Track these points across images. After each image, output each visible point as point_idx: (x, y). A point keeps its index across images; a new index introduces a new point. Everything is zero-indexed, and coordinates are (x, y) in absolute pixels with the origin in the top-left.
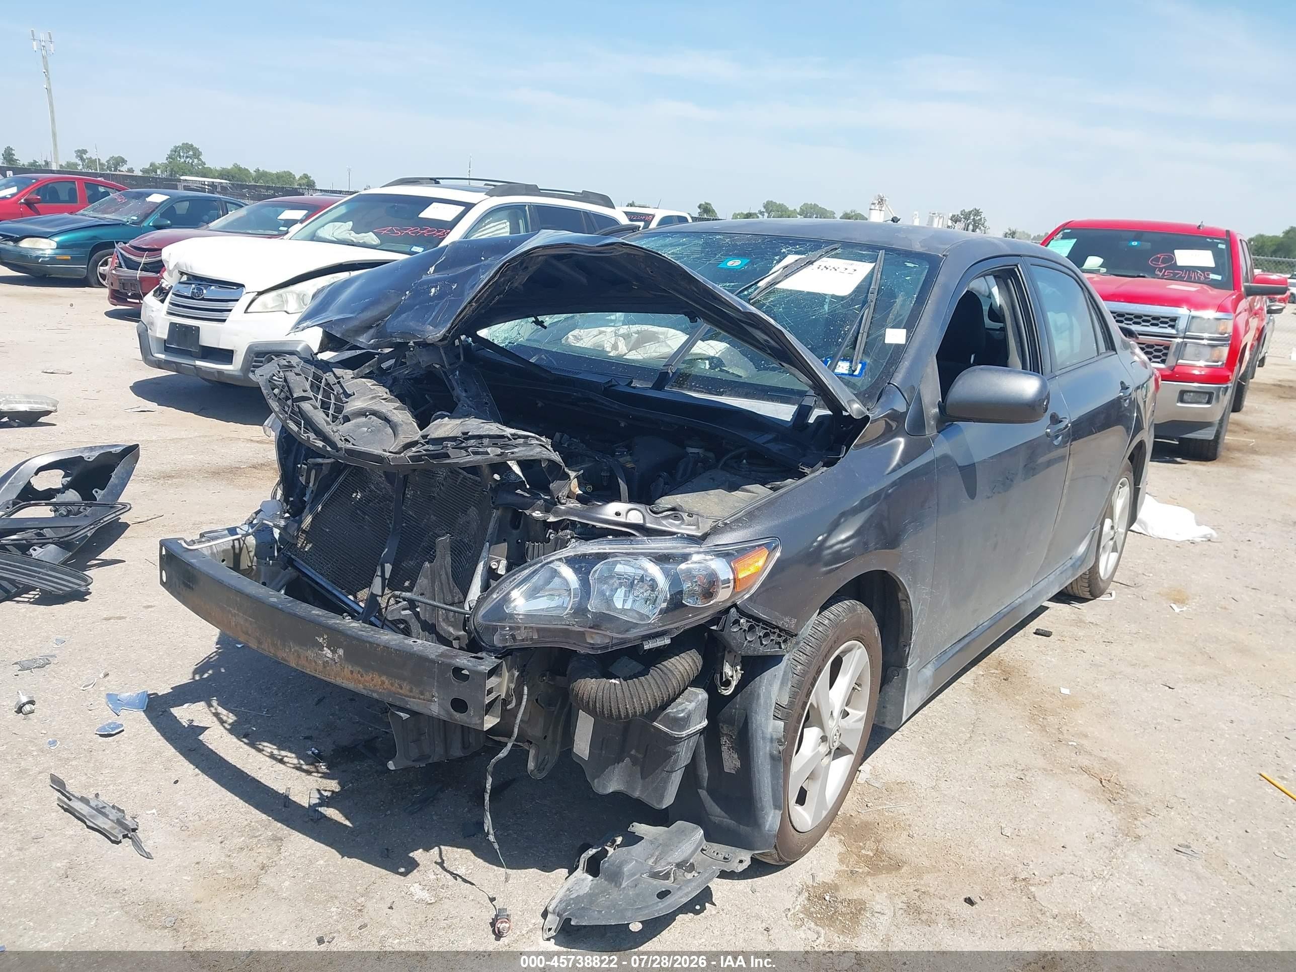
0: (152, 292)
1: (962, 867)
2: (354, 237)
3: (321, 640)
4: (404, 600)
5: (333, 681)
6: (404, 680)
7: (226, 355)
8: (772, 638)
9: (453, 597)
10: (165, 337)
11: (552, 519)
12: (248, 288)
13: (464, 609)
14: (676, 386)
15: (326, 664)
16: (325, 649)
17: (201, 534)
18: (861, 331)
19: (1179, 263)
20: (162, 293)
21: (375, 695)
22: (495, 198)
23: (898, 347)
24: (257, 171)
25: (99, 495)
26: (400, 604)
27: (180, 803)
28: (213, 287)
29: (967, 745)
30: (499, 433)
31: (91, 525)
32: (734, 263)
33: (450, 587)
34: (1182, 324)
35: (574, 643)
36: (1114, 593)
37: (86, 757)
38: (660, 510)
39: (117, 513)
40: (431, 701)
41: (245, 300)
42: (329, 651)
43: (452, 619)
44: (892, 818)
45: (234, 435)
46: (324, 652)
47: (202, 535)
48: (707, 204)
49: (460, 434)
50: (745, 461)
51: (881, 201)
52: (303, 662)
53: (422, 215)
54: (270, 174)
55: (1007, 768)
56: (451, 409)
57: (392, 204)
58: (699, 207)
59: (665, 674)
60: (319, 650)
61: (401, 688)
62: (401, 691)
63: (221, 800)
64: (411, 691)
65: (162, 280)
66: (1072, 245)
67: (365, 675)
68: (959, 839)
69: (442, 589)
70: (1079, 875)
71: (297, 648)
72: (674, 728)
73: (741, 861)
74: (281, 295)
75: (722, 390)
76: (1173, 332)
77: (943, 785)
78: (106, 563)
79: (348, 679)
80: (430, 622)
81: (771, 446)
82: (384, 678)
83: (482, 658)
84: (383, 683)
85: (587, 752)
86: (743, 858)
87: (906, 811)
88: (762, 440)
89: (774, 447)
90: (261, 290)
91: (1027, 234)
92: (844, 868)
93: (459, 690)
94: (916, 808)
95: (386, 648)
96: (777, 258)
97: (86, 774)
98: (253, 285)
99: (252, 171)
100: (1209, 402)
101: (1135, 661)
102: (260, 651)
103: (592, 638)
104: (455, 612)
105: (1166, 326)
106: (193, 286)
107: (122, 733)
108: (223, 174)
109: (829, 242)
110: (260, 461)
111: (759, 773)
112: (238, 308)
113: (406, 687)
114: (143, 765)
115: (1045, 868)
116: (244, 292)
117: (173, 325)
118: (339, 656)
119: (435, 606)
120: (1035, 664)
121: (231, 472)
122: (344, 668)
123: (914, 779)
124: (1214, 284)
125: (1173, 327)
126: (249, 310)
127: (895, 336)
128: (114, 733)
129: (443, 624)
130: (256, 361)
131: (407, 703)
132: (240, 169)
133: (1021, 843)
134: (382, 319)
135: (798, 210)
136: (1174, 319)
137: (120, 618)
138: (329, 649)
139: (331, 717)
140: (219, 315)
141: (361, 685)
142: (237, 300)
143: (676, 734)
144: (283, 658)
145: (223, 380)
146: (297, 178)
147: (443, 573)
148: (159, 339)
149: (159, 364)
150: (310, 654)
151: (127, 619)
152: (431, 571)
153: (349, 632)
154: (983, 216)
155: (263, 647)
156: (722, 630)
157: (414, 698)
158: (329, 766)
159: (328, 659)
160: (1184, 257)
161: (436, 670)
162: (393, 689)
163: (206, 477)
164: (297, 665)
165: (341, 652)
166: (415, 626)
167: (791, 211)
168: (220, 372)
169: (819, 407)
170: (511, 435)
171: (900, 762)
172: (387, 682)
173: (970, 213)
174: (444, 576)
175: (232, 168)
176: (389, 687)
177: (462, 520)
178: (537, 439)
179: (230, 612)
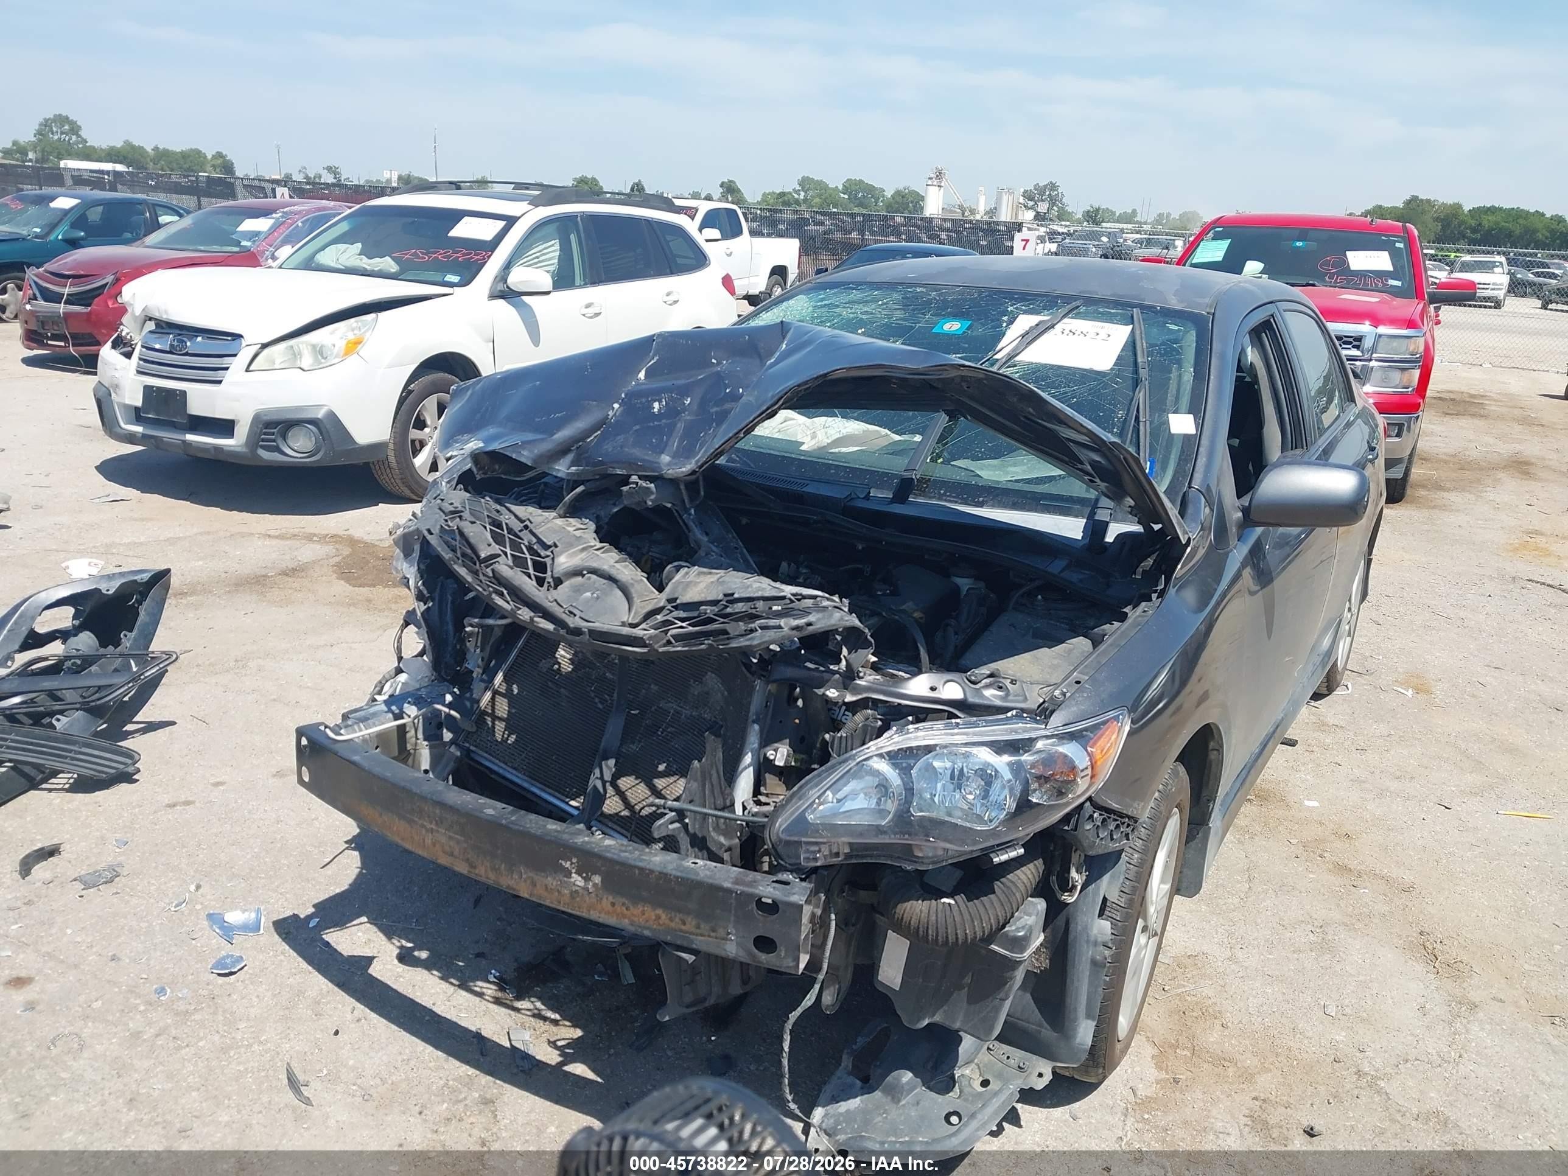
0: (109, 344)
1: (1295, 1063)
2: (365, 263)
3: (568, 865)
4: (671, 810)
5: (585, 915)
6: (688, 913)
7: (226, 427)
8: (1122, 829)
9: (724, 800)
10: (139, 403)
11: (849, 698)
12: (248, 339)
13: (734, 812)
14: (920, 495)
15: (574, 894)
16: (573, 875)
17: (343, 715)
18: (1142, 419)
19: (1352, 268)
20: (123, 346)
21: (647, 933)
22: (541, 208)
23: (1187, 437)
24: (156, 149)
25: (129, 640)
26: (667, 817)
27: (351, 1062)
28: (199, 339)
29: (1249, 899)
30: (775, 593)
31: (129, 683)
32: (953, 326)
33: (721, 788)
34: (1368, 343)
35: (899, 857)
36: (1350, 686)
37: (209, 1006)
38: (980, 679)
39: (161, 666)
40: (726, 939)
41: (245, 355)
42: (580, 879)
43: (723, 827)
44: (1197, 1003)
45: (244, 529)
46: (572, 880)
47: (345, 717)
48: (730, 181)
49: (721, 597)
50: (1040, 597)
51: (939, 175)
52: (540, 890)
53: (452, 233)
54: (174, 153)
55: (1303, 925)
56: (690, 556)
57: (410, 220)
58: (722, 185)
59: (1008, 887)
60: (567, 877)
61: (684, 924)
62: (683, 927)
63: (401, 1054)
64: (698, 927)
65: (122, 327)
66: (1226, 246)
67: (631, 907)
68: (1280, 1025)
69: (712, 791)
70: (1426, 1060)
71: (531, 874)
72: (1015, 950)
73: (1040, 1075)
74: (292, 347)
75: (981, 499)
76: (1358, 353)
77: (1240, 954)
78: (152, 727)
79: (608, 913)
80: (700, 836)
81: (1066, 575)
82: (659, 911)
83: (786, 883)
84: (658, 917)
85: (899, 980)
86: (1042, 1071)
87: (1208, 992)
88: (1056, 567)
89: (1074, 577)
90: (265, 341)
91: (1112, 212)
92: (1163, 1075)
93: (766, 926)
94: (1219, 988)
95: (663, 876)
96: (1005, 318)
97: (218, 1032)
98: (254, 336)
99: (149, 149)
100: (1398, 435)
101: (1398, 773)
102: (473, 876)
103: (921, 850)
104: (726, 818)
105: (1350, 346)
106: (171, 336)
107: (245, 968)
108: (112, 155)
109: (1068, 299)
110: (291, 565)
111: (1078, 981)
112: (237, 364)
113: (691, 924)
114: (287, 1012)
115: (1387, 1055)
116: (244, 344)
117: (148, 389)
118: (595, 885)
119: (706, 814)
120: (1290, 785)
121: (258, 582)
122: (601, 899)
123: (1205, 949)
124: (1395, 293)
125: (1357, 347)
126: (251, 369)
127: (1182, 424)
128: (236, 970)
129: (713, 834)
130: (265, 434)
131: (692, 942)
132: (133, 147)
133: (1350, 1025)
134: (583, 439)
135: (840, 187)
136: (1359, 339)
137: (188, 803)
138: (580, 875)
139: (498, 923)
140: (212, 375)
141: (627, 921)
142: (235, 355)
143: (1016, 956)
144: (508, 887)
145: (221, 457)
146: (209, 157)
147: (714, 772)
148: (127, 407)
149: (131, 438)
150: (551, 881)
151: (197, 804)
152: (701, 772)
153: (608, 855)
154: (1060, 190)
155: (477, 872)
156: (1075, 830)
157: (702, 935)
158: (518, 992)
159: (577, 888)
160: (1359, 260)
161: (733, 901)
162: (673, 925)
163: (229, 592)
164: (531, 895)
165: (597, 879)
166: (684, 841)
167: (832, 188)
168: (218, 449)
169: (1117, 521)
170: (793, 595)
171: (1183, 929)
172: (663, 916)
173: (1045, 186)
174: (715, 775)
175: (122, 147)
176: (667, 922)
177: (696, 690)
178: (828, 599)
179: (423, 826)
